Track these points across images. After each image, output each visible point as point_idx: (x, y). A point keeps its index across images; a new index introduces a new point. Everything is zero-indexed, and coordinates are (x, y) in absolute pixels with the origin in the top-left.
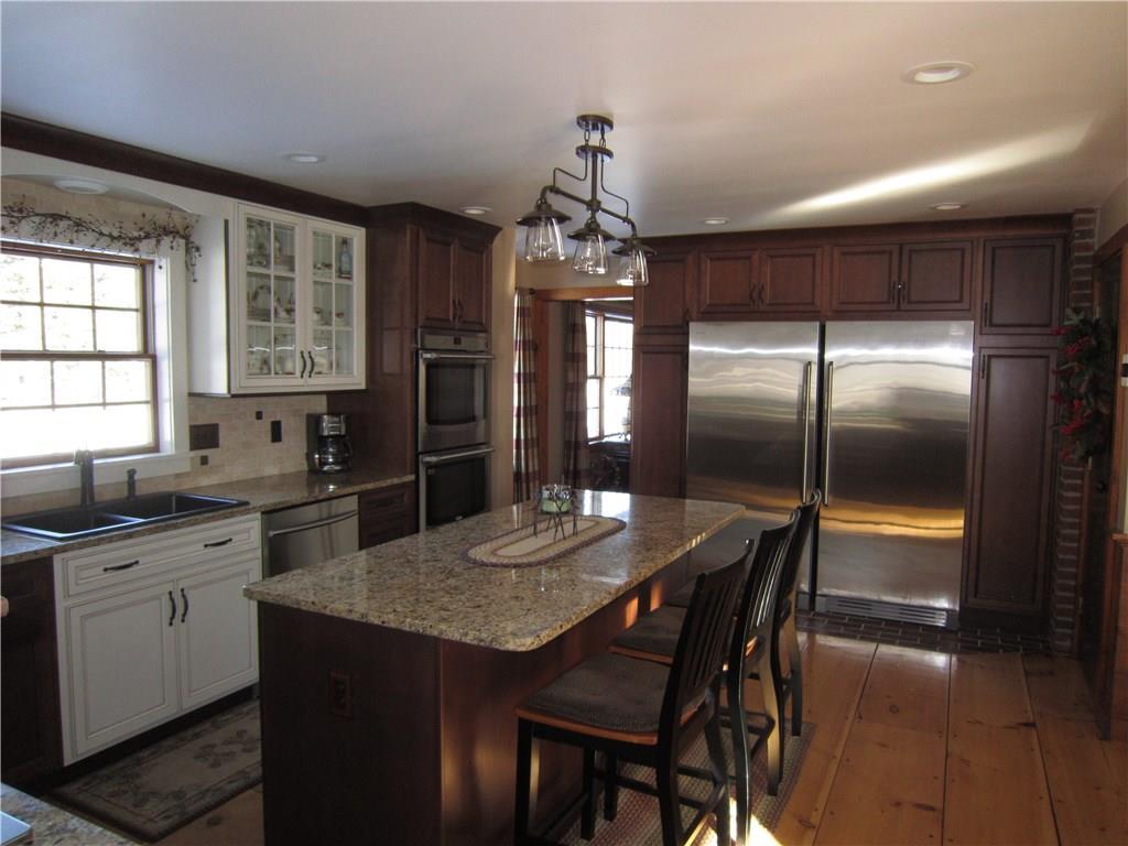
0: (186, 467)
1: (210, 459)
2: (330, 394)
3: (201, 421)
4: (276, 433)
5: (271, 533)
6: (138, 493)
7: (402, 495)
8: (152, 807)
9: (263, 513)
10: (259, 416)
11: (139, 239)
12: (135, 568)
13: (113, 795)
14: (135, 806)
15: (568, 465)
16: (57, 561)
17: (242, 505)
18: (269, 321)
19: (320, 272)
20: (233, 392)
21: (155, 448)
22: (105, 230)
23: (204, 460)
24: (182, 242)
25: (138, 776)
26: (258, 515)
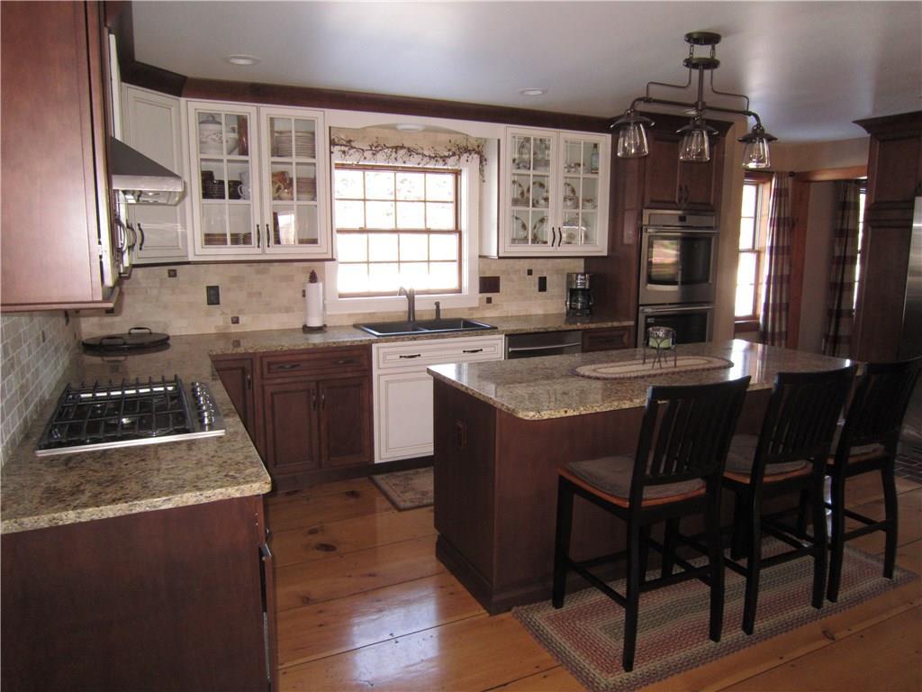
0: (476, 304)
1: (493, 299)
2: (587, 258)
3: (488, 275)
4: (542, 284)
5: (510, 350)
6: (442, 317)
7: (622, 336)
8: (409, 495)
9: (506, 335)
10: (530, 272)
11: (449, 157)
12: (418, 358)
13: (394, 485)
14: (401, 492)
15: (829, 330)
16: (374, 346)
17: (493, 329)
18: (528, 206)
19: (573, 169)
20: (500, 255)
21: (459, 291)
22: (426, 153)
23: (489, 300)
24: (476, 156)
25: (411, 479)
26: (503, 336)
